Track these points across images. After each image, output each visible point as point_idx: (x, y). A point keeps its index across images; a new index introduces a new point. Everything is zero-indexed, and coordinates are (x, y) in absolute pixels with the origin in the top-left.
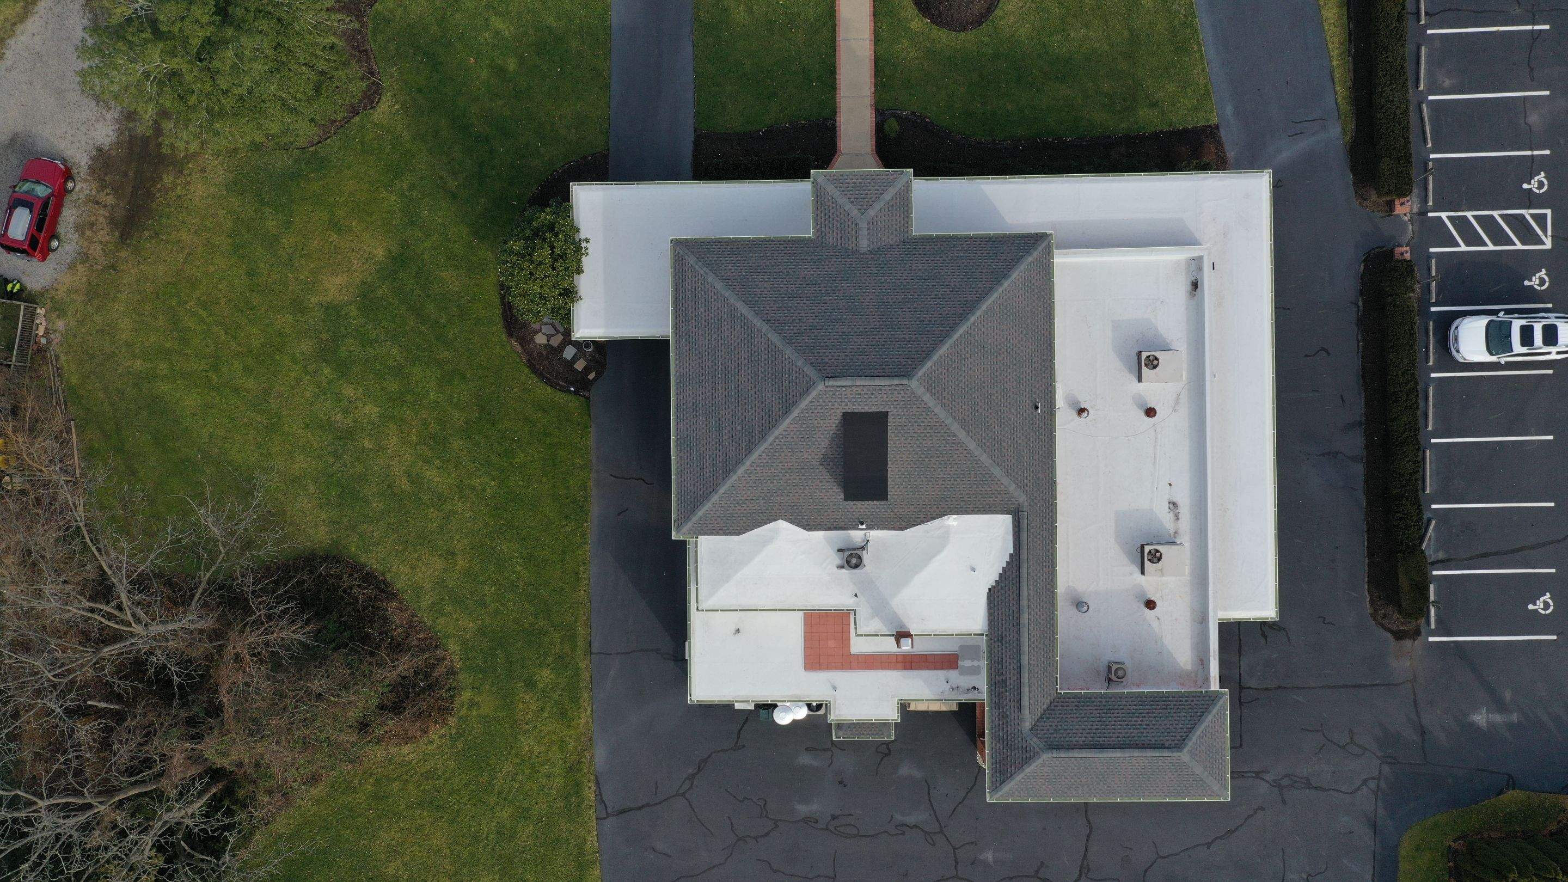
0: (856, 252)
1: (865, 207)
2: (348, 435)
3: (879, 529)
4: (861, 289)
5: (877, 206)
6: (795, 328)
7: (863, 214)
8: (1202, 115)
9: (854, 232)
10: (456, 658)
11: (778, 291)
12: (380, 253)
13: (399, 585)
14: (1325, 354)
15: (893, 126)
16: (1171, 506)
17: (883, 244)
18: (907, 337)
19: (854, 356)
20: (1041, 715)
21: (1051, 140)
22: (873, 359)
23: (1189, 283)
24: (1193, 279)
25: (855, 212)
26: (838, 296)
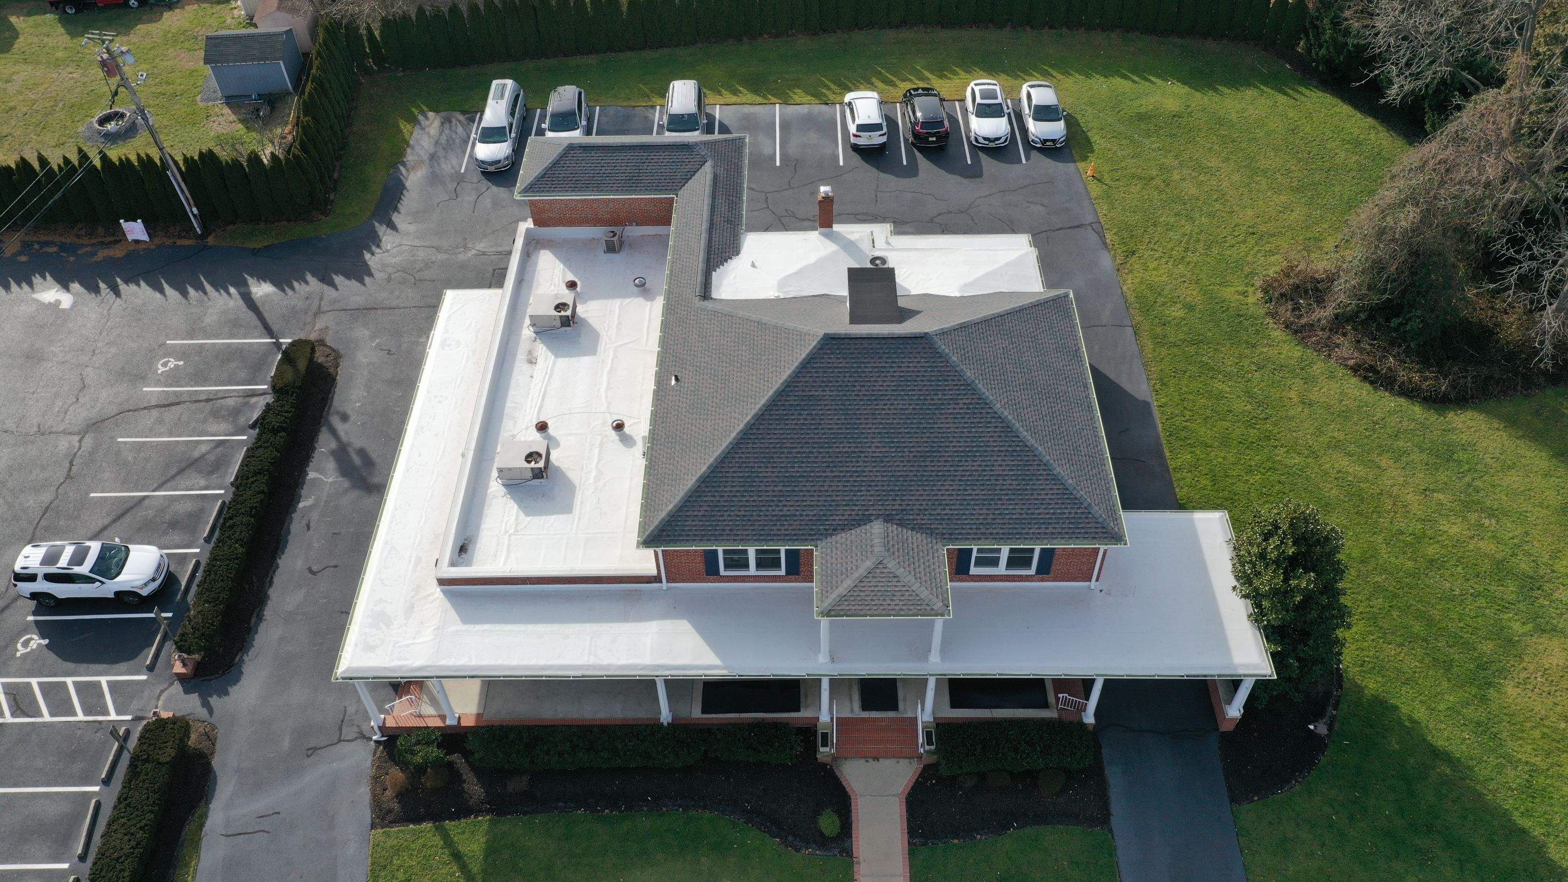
0: (888, 519)
1: (878, 571)
2: (1468, 506)
4: (882, 462)
5: (862, 571)
6: (961, 406)
7: (881, 563)
8: (392, 842)
9: (891, 543)
10: (1271, 325)
11: (984, 461)
12: (1510, 689)
13: (1354, 380)
14: (315, 568)
15: (828, 823)
16: (534, 361)
17: (853, 532)
18: (828, 393)
19: (892, 367)
20: (694, 175)
21: (607, 811)
22: (869, 363)
23: (470, 551)
24: (464, 556)
25: (891, 565)
26: (910, 452)
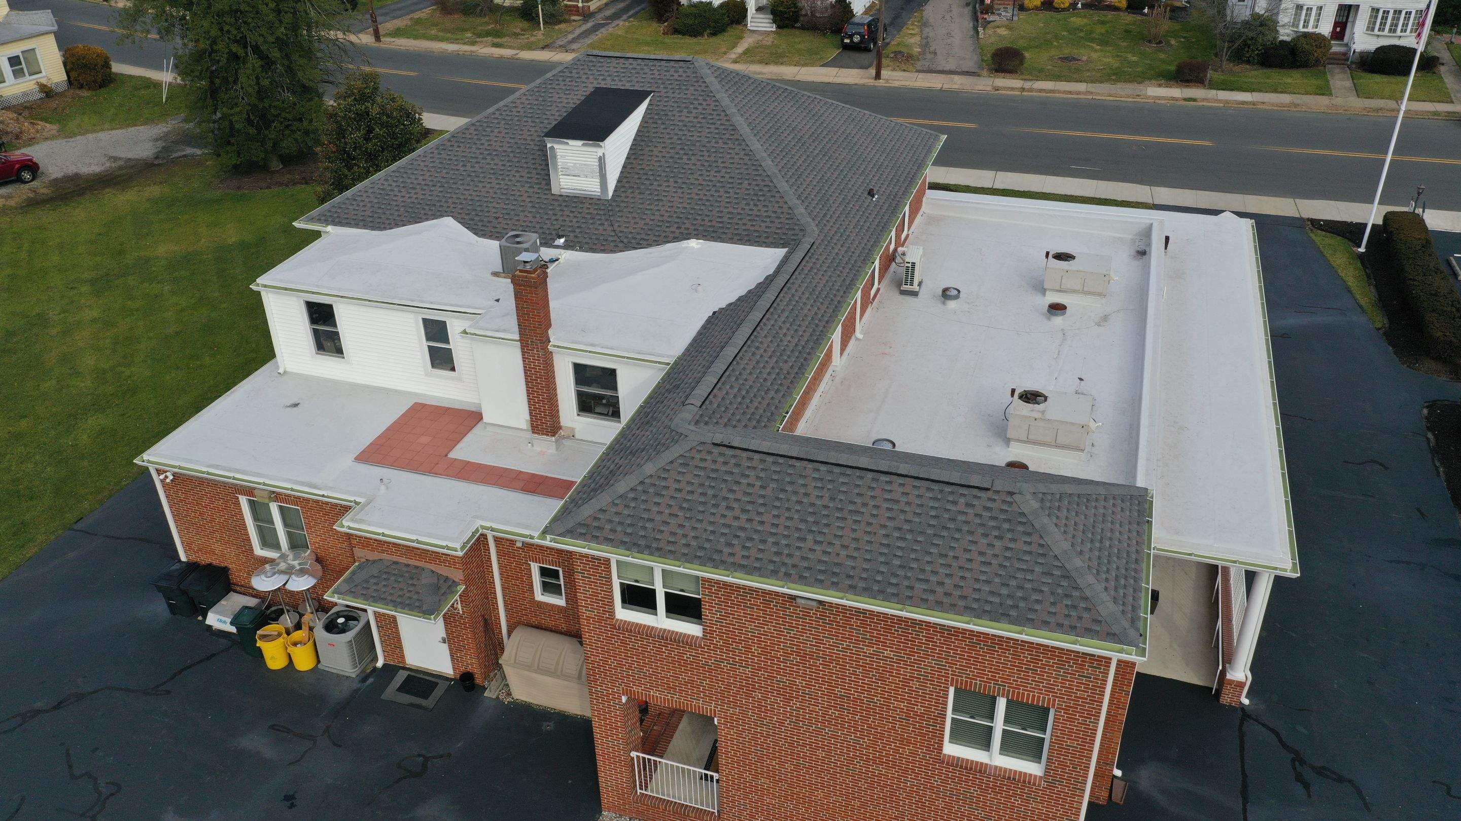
3: (582, 249)
14: (1379, 467)
23: (1133, 251)
24: (1139, 249)
